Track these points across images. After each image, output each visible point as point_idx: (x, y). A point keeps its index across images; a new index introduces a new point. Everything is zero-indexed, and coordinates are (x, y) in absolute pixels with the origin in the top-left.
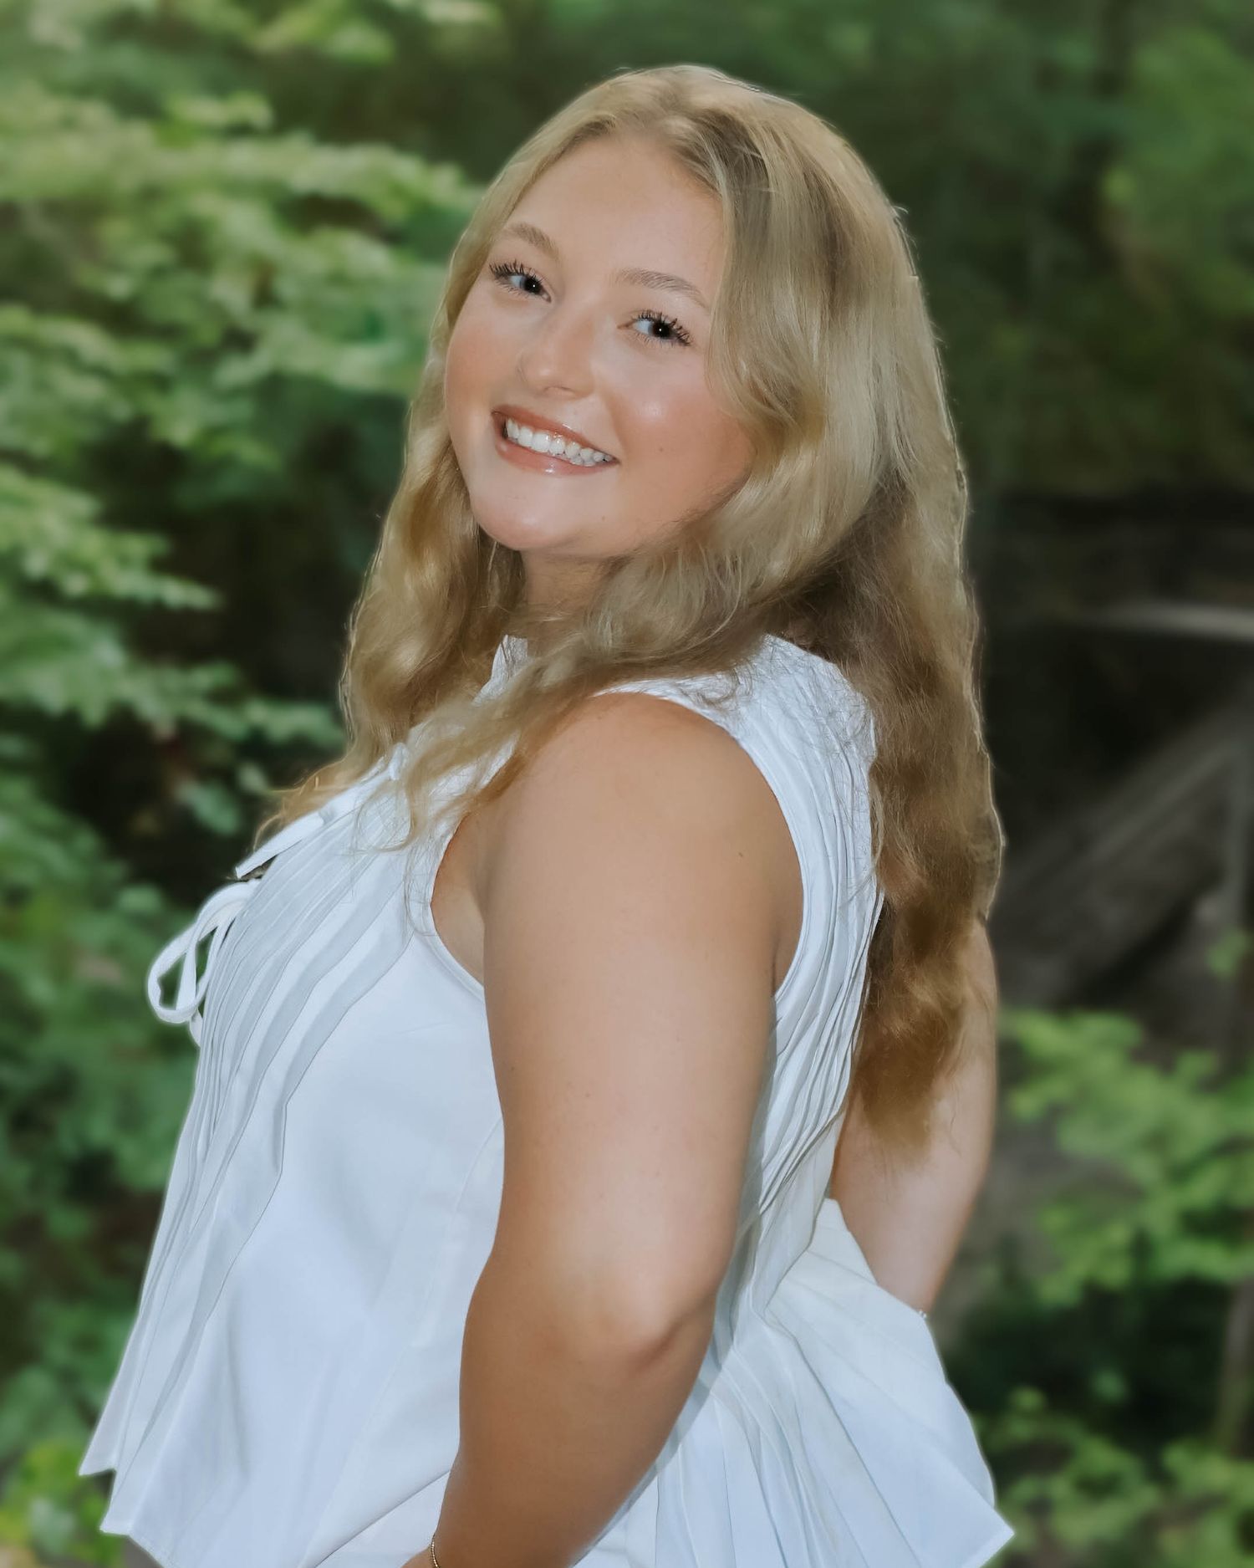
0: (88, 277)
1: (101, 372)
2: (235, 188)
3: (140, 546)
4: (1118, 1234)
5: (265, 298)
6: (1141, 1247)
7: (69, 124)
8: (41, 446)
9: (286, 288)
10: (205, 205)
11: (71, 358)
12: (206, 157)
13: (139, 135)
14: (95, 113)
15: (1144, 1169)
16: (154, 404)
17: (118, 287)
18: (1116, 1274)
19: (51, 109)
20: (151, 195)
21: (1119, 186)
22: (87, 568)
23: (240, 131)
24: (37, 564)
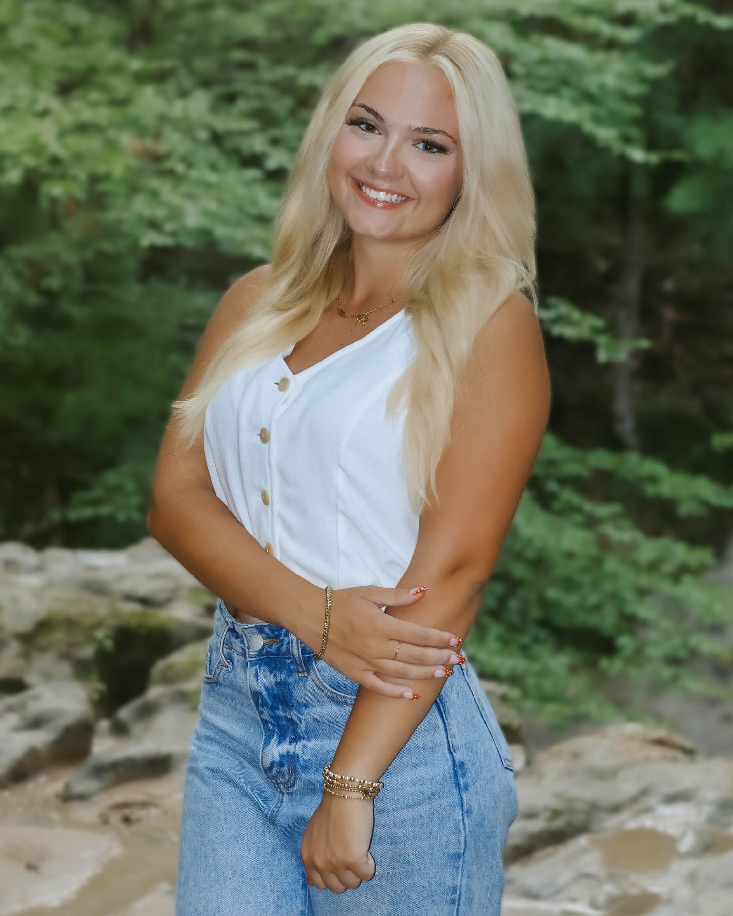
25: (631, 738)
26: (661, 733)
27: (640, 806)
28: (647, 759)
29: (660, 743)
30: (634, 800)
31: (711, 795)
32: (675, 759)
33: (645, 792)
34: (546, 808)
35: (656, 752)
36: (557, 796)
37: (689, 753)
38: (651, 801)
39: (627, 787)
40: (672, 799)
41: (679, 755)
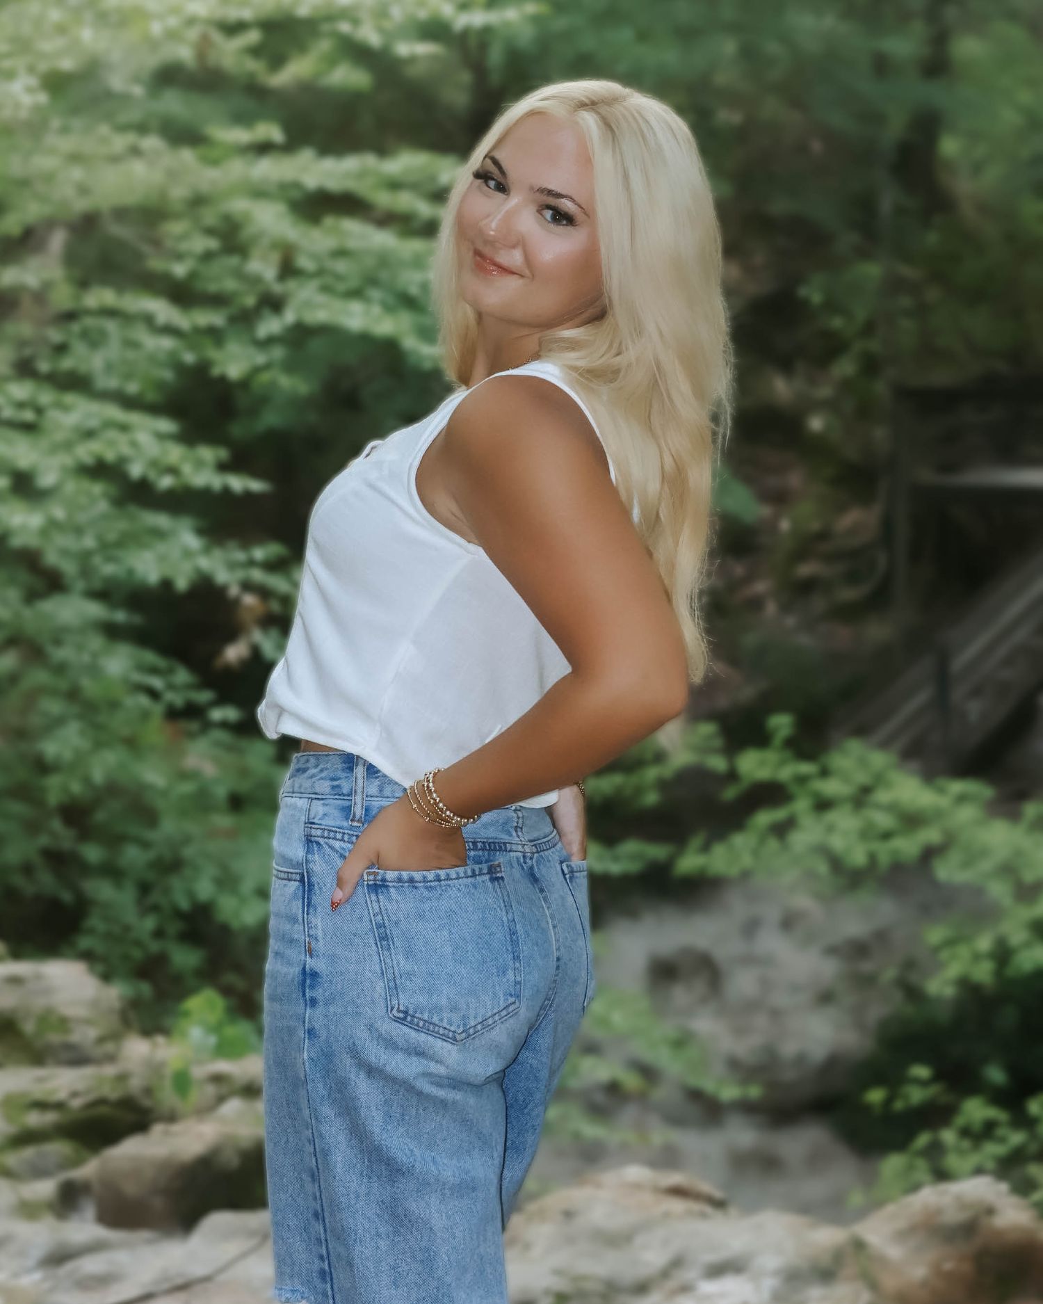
0: (156, 264)
1: (169, 330)
2: (259, 193)
3: (208, 454)
4: (984, 943)
5: (288, 269)
6: (1003, 954)
7: (135, 152)
8: (132, 388)
9: (304, 262)
10: (239, 205)
11: (148, 320)
12: (237, 169)
13: (187, 155)
14: (152, 143)
15: (999, 891)
16: (212, 353)
17: (180, 270)
18: (983, 973)
19: (120, 142)
20: (198, 202)
21: (949, 146)
22: (173, 470)
23: (264, 148)
24: (136, 470)
25: (637, 1186)
26: (675, 1178)
27: (672, 1284)
28: (667, 1215)
29: (678, 1192)
30: (665, 1274)
31: (770, 1262)
32: (703, 1216)
33: (677, 1263)
34: (547, 1292)
35: (677, 1206)
36: (558, 1272)
37: (719, 1204)
38: (689, 1274)
39: (651, 1257)
40: (718, 1270)
41: (708, 1209)
